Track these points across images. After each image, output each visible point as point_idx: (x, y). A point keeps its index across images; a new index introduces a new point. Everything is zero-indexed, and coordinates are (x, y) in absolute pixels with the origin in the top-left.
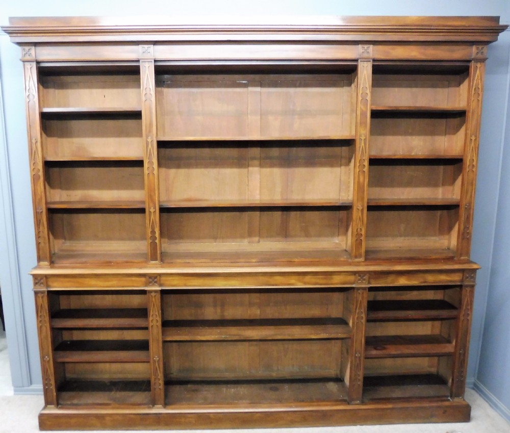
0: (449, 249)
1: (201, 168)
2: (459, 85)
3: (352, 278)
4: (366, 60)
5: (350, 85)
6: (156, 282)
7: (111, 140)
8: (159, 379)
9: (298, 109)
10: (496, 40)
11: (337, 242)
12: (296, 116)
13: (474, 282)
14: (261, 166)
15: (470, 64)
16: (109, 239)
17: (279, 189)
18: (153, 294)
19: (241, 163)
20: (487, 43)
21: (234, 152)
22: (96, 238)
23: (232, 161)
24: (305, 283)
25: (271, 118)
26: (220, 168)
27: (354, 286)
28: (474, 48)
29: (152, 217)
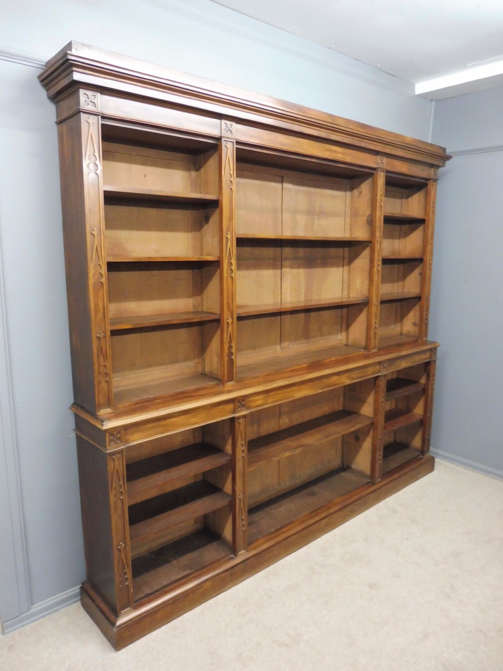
0: (401, 334)
1: (243, 269)
2: (408, 197)
3: (377, 367)
4: (382, 170)
5: (352, 189)
6: (243, 406)
7: (154, 235)
8: (243, 520)
9: (317, 210)
10: (444, 166)
11: (340, 338)
12: (316, 217)
13: (436, 357)
14: (292, 267)
15: (429, 182)
16: (149, 366)
17: (303, 290)
18: (241, 421)
19: (277, 264)
20: (438, 167)
21: (269, 252)
22: (133, 366)
23: (268, 261)
24: (352, 379)
25: (298, 217)
26: (259, 269)
27: (379, 374)
28: (432, 170)
29: (230, 329)
